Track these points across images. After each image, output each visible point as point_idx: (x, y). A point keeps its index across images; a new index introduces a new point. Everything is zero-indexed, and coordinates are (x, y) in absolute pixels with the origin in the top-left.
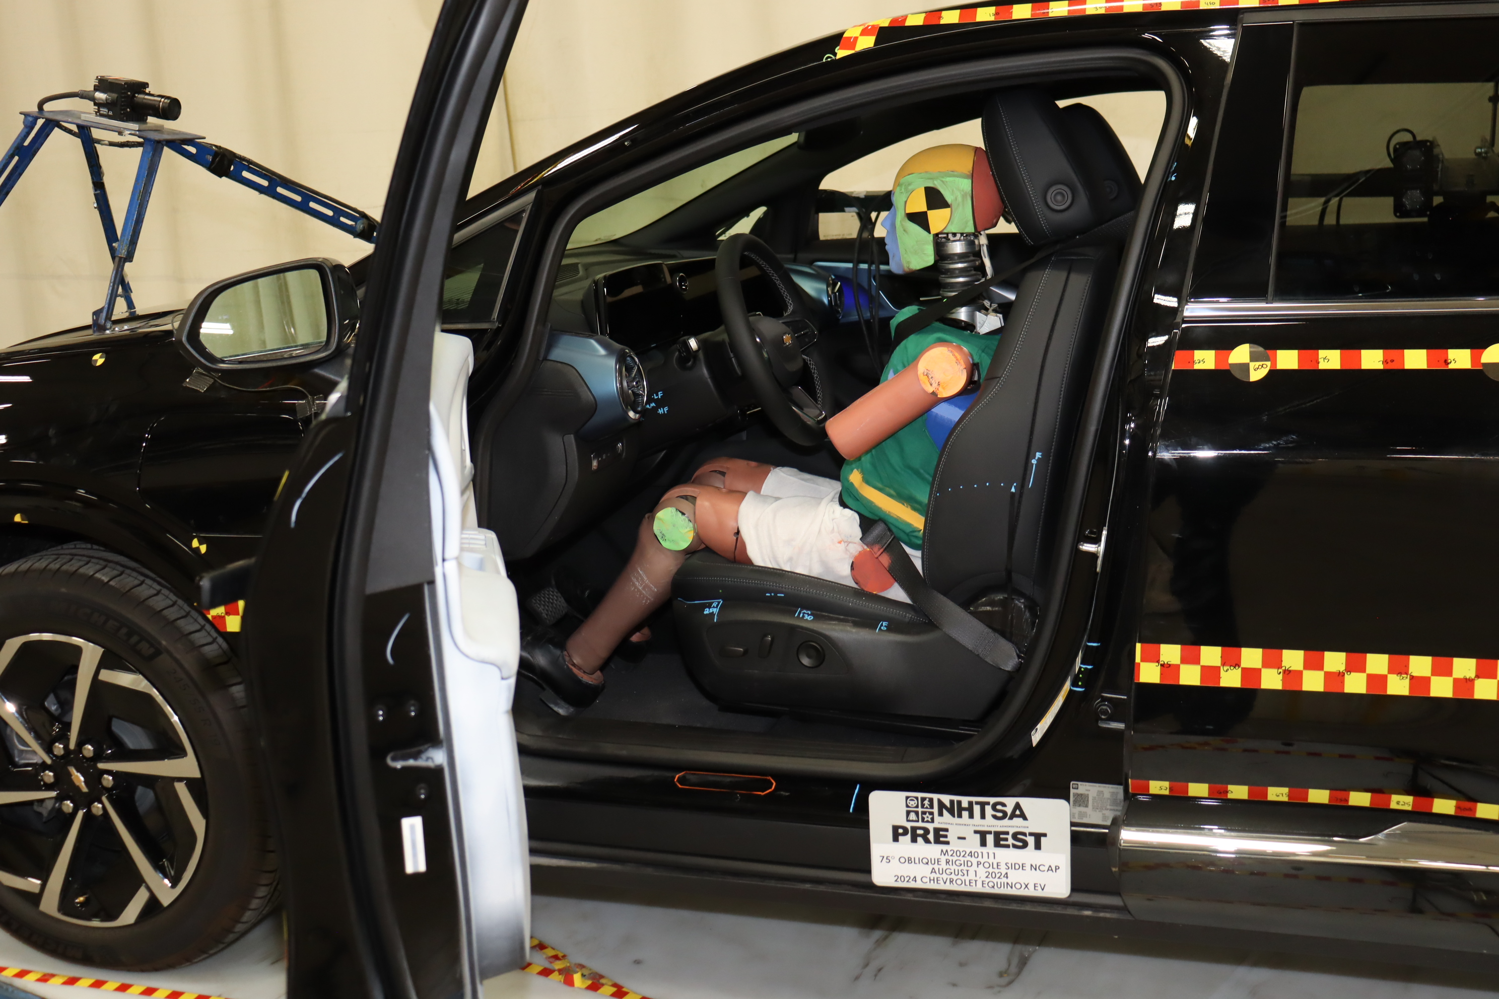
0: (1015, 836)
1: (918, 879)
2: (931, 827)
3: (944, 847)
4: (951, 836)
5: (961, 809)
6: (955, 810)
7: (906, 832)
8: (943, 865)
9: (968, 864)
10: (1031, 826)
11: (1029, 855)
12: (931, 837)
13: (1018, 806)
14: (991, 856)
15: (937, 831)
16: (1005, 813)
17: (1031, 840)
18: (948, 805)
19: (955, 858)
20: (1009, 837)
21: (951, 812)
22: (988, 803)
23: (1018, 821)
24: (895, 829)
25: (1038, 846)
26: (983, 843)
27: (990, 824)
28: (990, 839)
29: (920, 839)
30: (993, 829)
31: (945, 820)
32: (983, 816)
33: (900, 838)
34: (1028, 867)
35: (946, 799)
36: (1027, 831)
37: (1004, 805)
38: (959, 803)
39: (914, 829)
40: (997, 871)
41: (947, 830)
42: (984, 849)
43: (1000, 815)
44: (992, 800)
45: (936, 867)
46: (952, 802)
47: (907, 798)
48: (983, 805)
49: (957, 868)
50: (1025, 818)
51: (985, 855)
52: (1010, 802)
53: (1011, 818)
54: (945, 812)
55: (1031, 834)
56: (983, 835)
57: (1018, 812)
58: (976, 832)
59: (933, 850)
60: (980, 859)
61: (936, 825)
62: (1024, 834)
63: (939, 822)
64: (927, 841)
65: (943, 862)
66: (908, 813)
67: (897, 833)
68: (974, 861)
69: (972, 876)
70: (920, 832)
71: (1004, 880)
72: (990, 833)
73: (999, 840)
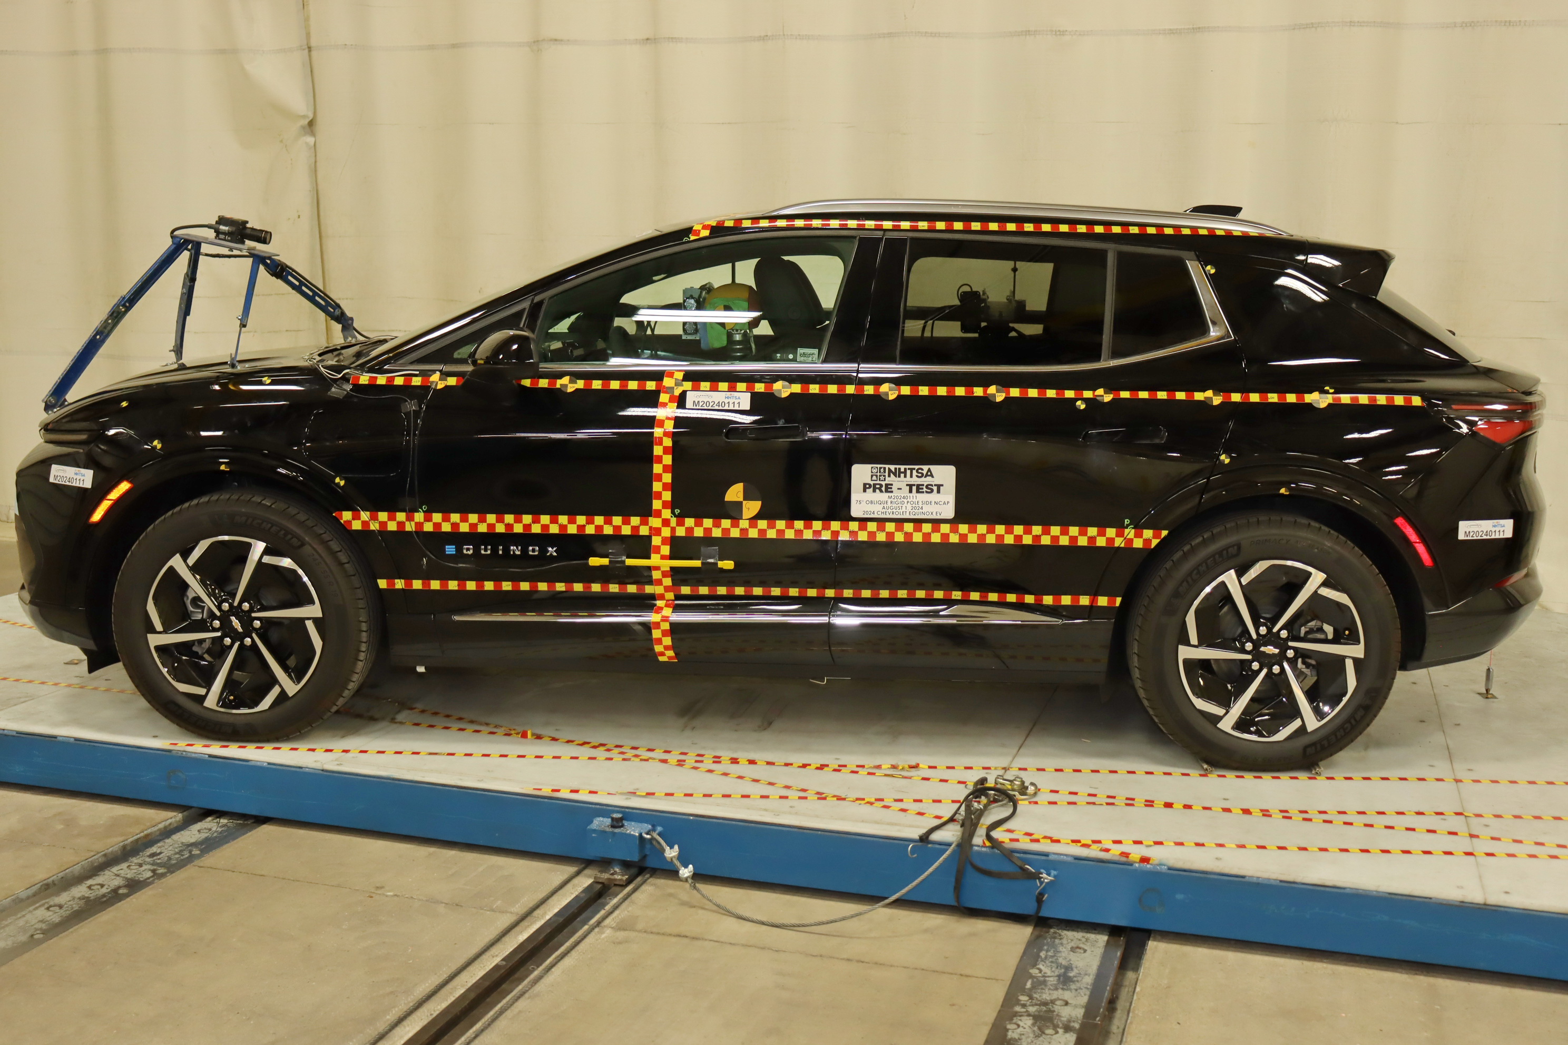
0: (927, 487)
1: (876, 513)
2: (883, 483)
3: (890, 494)
4: (894, 488)
5: (900, 472)
6: (897, 473)
7: (870, 487)
8: (889, 504)
9: (903, 503)
10: (936, 481)
11: (934, 497)
12: (883, 489)
13: (929, 470)
14: (915, 497)
15: (887, 485)
16: (922, 474)
17: (935, 488)
18: (893, 470)
19: (895, 500)
20: (924, 487)
21: (895, 475)
22: (914, 469)
23: (929, 478)
24: (865, 485)
25: (939, 492)
26: (911, 491)
27: (915, 480)
28: (914, 488)
29: (877, 490)
30: (916, 483)
31: (891, 479)
32: (911, 476)
33: (867, 490)
34: (933, 503)
35: (892, 467)
36: (933, 484)
37: (922, 469)
38: (900, 469)
39: (875, 485)
40: (917, 506)
41: (892, 485)
42: (911, 495)
43: (920, 475)
44: (917, 467)
45: (885, 505)
46: (896, 469)
47: (872, 468)
48: (911, 470)
49: (896, 505)
50: (933, 477)
51: (911, 497)
52: (925, 468)
53: (925, 477)
54: (892, 474)
55: (935, 485)
56: (911, 486)
57: (929, 474)
58: (907, 485)
59: (884, 496)
60: (908, 500)
61: (887, 482)
62: (932, 485)
63: (888, 480)
64: (881, 491)
65: (889, 502)
66: (872, 476)
67: (866, 487)
68: (905, 501)
69: (904, 509)
70: (878, 486)
71: (921, 510)
72: (914, 485)
73: (919, 489)
